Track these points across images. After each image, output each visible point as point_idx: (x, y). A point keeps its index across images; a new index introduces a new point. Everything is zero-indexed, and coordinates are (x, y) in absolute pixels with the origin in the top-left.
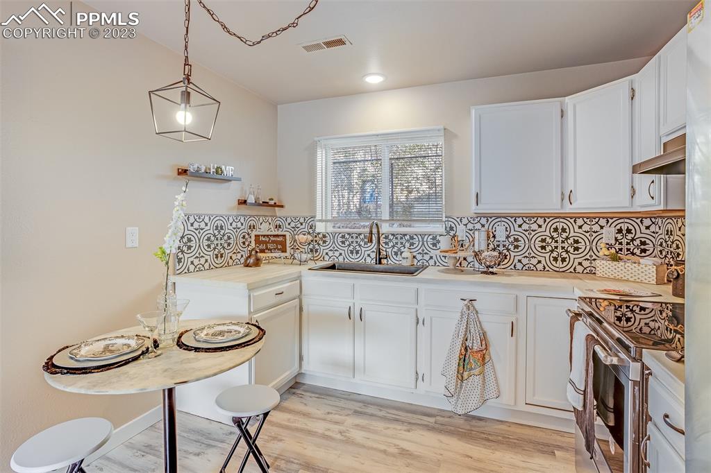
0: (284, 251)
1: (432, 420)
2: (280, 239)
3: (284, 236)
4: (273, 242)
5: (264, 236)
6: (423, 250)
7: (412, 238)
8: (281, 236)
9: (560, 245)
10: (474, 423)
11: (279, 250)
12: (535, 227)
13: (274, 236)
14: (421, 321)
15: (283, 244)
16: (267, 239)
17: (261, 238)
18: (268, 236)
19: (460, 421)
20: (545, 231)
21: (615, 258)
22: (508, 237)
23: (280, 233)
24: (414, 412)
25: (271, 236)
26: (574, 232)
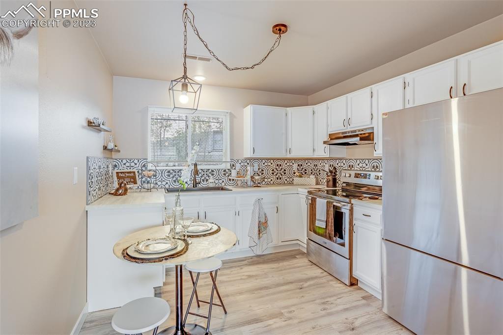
0: (135, 183)
1: (246, 262)
2: (132, 175)
3: (134, 172)
4: (128, 177)
5: (121, 173)
6: (219, 178)
7: (213, 171)
8: (132, 172)
9: (279, 172)
10: (262, 257)
11: (132, 182)
12: (270, 164)
13: (128, 173)
14: (237, 214)
15: (134, 178)
16: (124, 175)
17: (120, 175)
18: (124, 173)
19: (255, 259)
20: (274, 166)
21: (301, 177)
22: (259, 169)
23: (131, 170)
24: (235, 262)
25: (126, 172)
26: (284, 166)
